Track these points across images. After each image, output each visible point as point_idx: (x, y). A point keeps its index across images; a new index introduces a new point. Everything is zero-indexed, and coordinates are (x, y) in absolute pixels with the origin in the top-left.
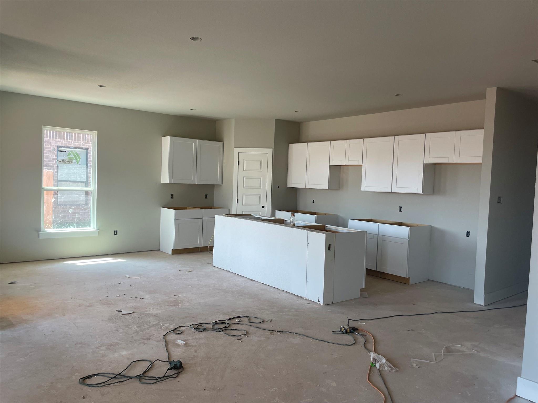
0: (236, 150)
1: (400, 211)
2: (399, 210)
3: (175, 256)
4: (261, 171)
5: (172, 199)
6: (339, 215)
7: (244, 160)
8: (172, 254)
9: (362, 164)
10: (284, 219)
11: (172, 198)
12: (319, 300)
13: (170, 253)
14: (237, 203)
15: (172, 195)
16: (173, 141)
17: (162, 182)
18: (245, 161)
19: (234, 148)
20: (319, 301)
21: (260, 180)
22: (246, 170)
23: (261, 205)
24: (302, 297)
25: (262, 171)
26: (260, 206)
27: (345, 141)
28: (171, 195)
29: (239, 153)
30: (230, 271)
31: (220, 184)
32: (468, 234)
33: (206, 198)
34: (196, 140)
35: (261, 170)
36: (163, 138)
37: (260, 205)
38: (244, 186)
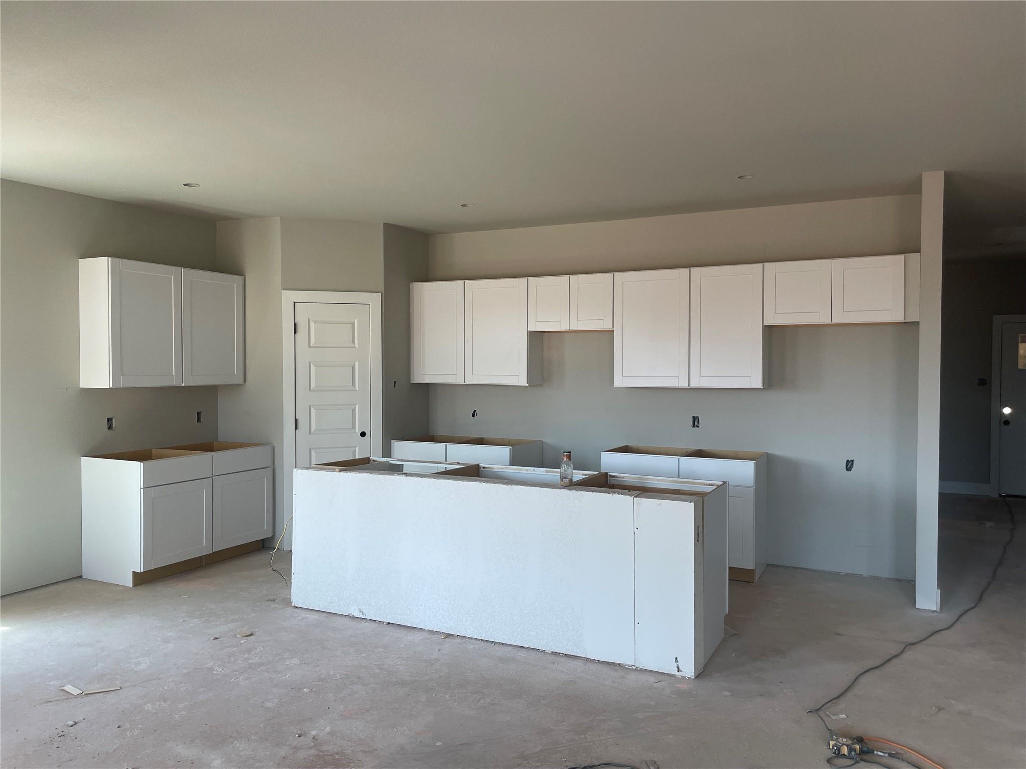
0: (288, 297)
1: (694, 426)
2: (691, 424)
3: (145, 591)
4: (355, 348)
5: (110, 431)
6: (543, 440)
7: (309, 320)
8: (133, 586)
9: (613, 327)
10: (478, 465)
11: (110, 427)
12: (678, 668)
13: (129, 583)
14: (296, 428)
15: (111, 418)
16: (120, 271)
17: (83, 385)
18: (312, 324)
19: (282, 291)
20: (679, 671)
21: (353, 368)
22: (315, 346)
23: (357, 430)
24: (620, 665)
25: (357, 347)
26: (356, 432)
27: (566, 278)
28: (109, 420)
29: (294, 303)
30: (357, 614)
31: (241, 382)
32: (849, 465)
33: (199, 420)
34: (179, 269)
35: (354, 345)
36: (84, 263)
37: (355, 429)
38: (313, 385)
